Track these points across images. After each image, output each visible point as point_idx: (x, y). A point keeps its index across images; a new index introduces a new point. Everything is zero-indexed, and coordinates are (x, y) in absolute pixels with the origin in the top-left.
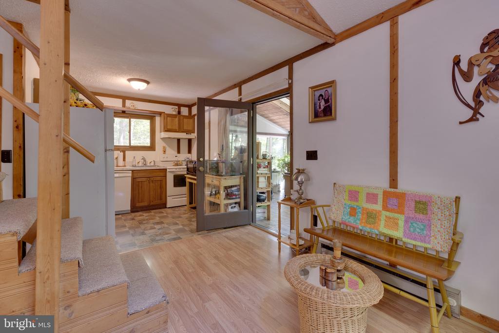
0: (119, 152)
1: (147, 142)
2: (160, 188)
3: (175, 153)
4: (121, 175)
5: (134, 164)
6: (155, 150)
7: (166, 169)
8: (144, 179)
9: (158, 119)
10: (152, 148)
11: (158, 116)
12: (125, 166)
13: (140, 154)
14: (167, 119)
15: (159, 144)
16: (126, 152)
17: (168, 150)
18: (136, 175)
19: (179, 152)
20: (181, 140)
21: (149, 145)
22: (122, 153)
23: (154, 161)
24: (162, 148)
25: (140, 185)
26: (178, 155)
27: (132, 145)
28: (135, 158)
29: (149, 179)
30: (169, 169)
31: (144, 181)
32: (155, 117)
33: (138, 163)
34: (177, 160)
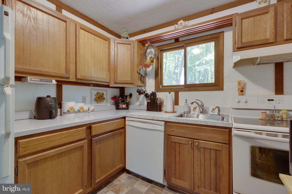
1: (211, 79)
3: (269, 93)
4: (151, 127)
5: (186, 110)
6: (222, 89)
8: (183, 140)
10: (217, 85)
23: (218, 107)
24: (237, 84)
28: (187, 101)
29: (191, 141)
30: (238, 129)
31: (184, 144)
32: (222, 34)
33: (195, 108)
34: (273, 108)
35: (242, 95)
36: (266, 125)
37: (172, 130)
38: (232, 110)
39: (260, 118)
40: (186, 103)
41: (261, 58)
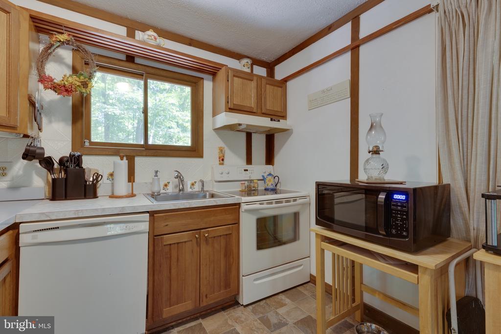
0: (117, 159)
1: (186, 140)
2: (226, 255)
3: (242, 162)
5: (156, 189)
6: (202, 157)
7: (239, 204)
8: (184, 237)
9: (208, 85)
10: (195, 150)
11: (208, 80)
12: (132, 195)
13: (169, 166)
14: (233, 80)
15: (211, 143)
16: (138, 160)
17: (229, 156)
18: (161, 227)
19: (249, 161)
20: (253, 135)
21: (189, 144)
22: (125, 163)
23: (201, 181)
24: (217, 151)
25: (174, 254)
26: (248, 167)
27: (150, 142)
28: (158, 174)
29: (196, 234)
30: (246, 203)
31: (185, 242)
32: (202, 80)
33: (166, 185)
34: (248, 179)
35: (222, 164)
36: (265, 195)
37: (166, 224)
38: (215, 183)
39: (241, 189)
40: (156, 178)
41: (247, 125)
